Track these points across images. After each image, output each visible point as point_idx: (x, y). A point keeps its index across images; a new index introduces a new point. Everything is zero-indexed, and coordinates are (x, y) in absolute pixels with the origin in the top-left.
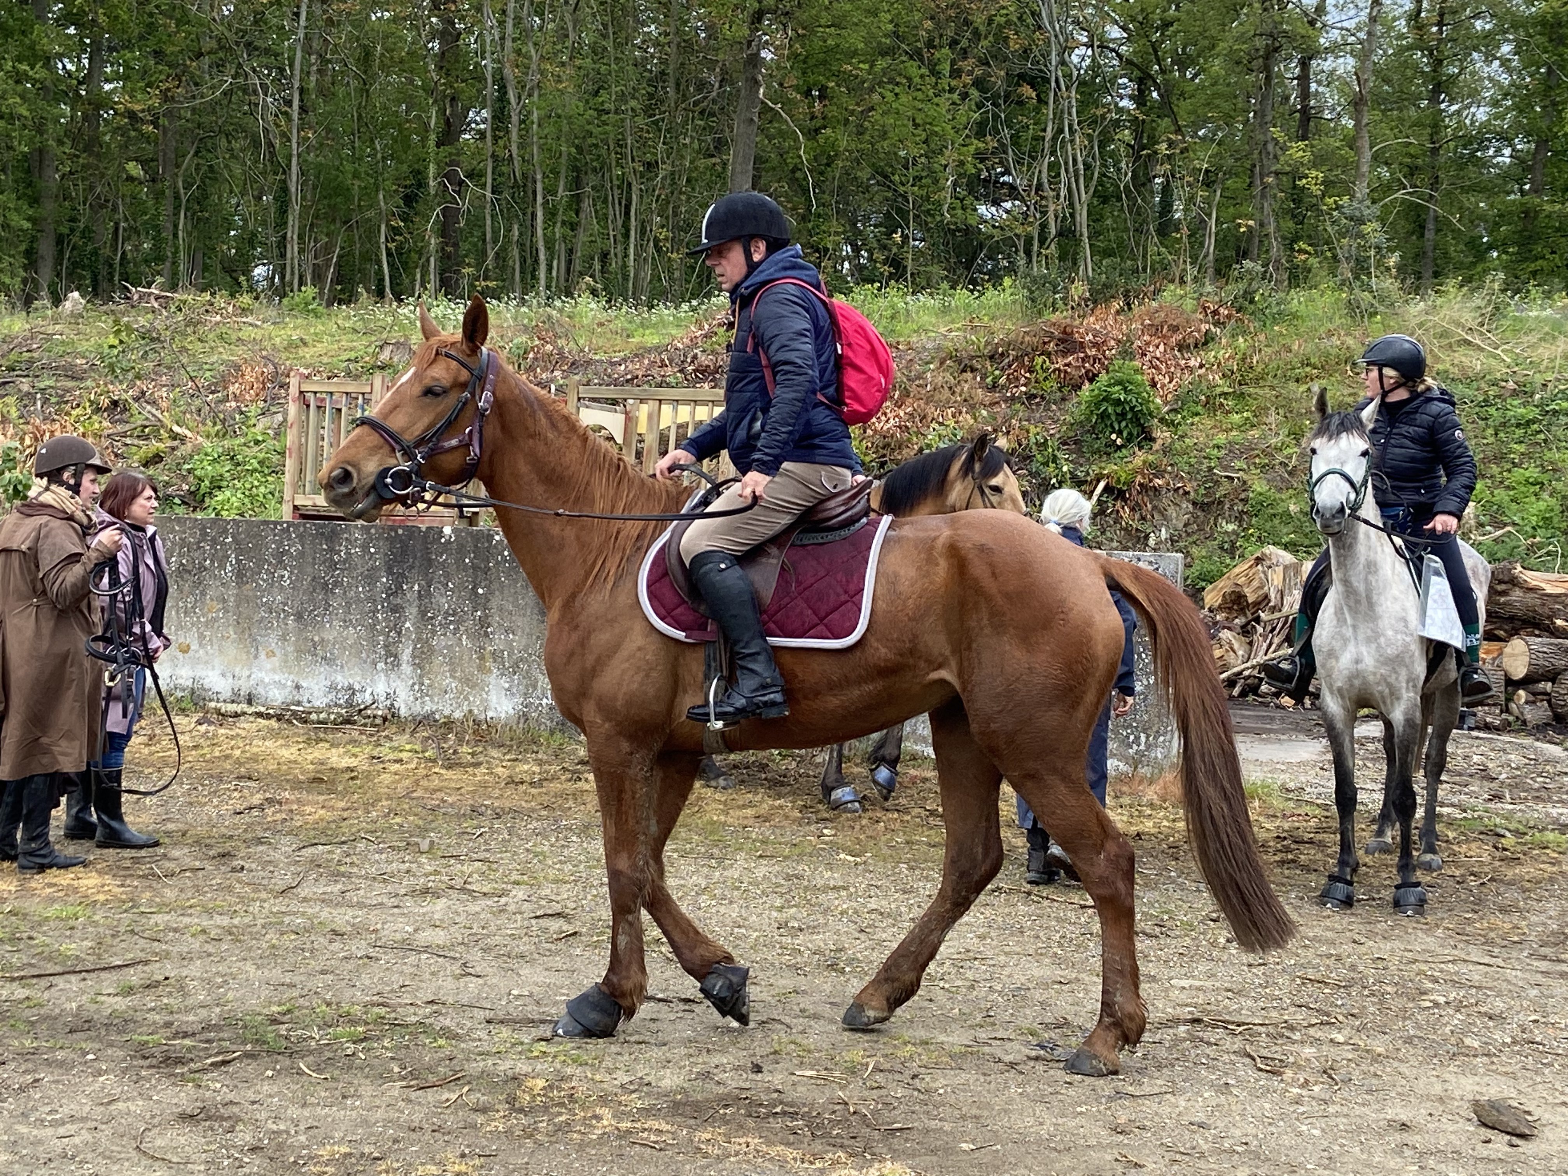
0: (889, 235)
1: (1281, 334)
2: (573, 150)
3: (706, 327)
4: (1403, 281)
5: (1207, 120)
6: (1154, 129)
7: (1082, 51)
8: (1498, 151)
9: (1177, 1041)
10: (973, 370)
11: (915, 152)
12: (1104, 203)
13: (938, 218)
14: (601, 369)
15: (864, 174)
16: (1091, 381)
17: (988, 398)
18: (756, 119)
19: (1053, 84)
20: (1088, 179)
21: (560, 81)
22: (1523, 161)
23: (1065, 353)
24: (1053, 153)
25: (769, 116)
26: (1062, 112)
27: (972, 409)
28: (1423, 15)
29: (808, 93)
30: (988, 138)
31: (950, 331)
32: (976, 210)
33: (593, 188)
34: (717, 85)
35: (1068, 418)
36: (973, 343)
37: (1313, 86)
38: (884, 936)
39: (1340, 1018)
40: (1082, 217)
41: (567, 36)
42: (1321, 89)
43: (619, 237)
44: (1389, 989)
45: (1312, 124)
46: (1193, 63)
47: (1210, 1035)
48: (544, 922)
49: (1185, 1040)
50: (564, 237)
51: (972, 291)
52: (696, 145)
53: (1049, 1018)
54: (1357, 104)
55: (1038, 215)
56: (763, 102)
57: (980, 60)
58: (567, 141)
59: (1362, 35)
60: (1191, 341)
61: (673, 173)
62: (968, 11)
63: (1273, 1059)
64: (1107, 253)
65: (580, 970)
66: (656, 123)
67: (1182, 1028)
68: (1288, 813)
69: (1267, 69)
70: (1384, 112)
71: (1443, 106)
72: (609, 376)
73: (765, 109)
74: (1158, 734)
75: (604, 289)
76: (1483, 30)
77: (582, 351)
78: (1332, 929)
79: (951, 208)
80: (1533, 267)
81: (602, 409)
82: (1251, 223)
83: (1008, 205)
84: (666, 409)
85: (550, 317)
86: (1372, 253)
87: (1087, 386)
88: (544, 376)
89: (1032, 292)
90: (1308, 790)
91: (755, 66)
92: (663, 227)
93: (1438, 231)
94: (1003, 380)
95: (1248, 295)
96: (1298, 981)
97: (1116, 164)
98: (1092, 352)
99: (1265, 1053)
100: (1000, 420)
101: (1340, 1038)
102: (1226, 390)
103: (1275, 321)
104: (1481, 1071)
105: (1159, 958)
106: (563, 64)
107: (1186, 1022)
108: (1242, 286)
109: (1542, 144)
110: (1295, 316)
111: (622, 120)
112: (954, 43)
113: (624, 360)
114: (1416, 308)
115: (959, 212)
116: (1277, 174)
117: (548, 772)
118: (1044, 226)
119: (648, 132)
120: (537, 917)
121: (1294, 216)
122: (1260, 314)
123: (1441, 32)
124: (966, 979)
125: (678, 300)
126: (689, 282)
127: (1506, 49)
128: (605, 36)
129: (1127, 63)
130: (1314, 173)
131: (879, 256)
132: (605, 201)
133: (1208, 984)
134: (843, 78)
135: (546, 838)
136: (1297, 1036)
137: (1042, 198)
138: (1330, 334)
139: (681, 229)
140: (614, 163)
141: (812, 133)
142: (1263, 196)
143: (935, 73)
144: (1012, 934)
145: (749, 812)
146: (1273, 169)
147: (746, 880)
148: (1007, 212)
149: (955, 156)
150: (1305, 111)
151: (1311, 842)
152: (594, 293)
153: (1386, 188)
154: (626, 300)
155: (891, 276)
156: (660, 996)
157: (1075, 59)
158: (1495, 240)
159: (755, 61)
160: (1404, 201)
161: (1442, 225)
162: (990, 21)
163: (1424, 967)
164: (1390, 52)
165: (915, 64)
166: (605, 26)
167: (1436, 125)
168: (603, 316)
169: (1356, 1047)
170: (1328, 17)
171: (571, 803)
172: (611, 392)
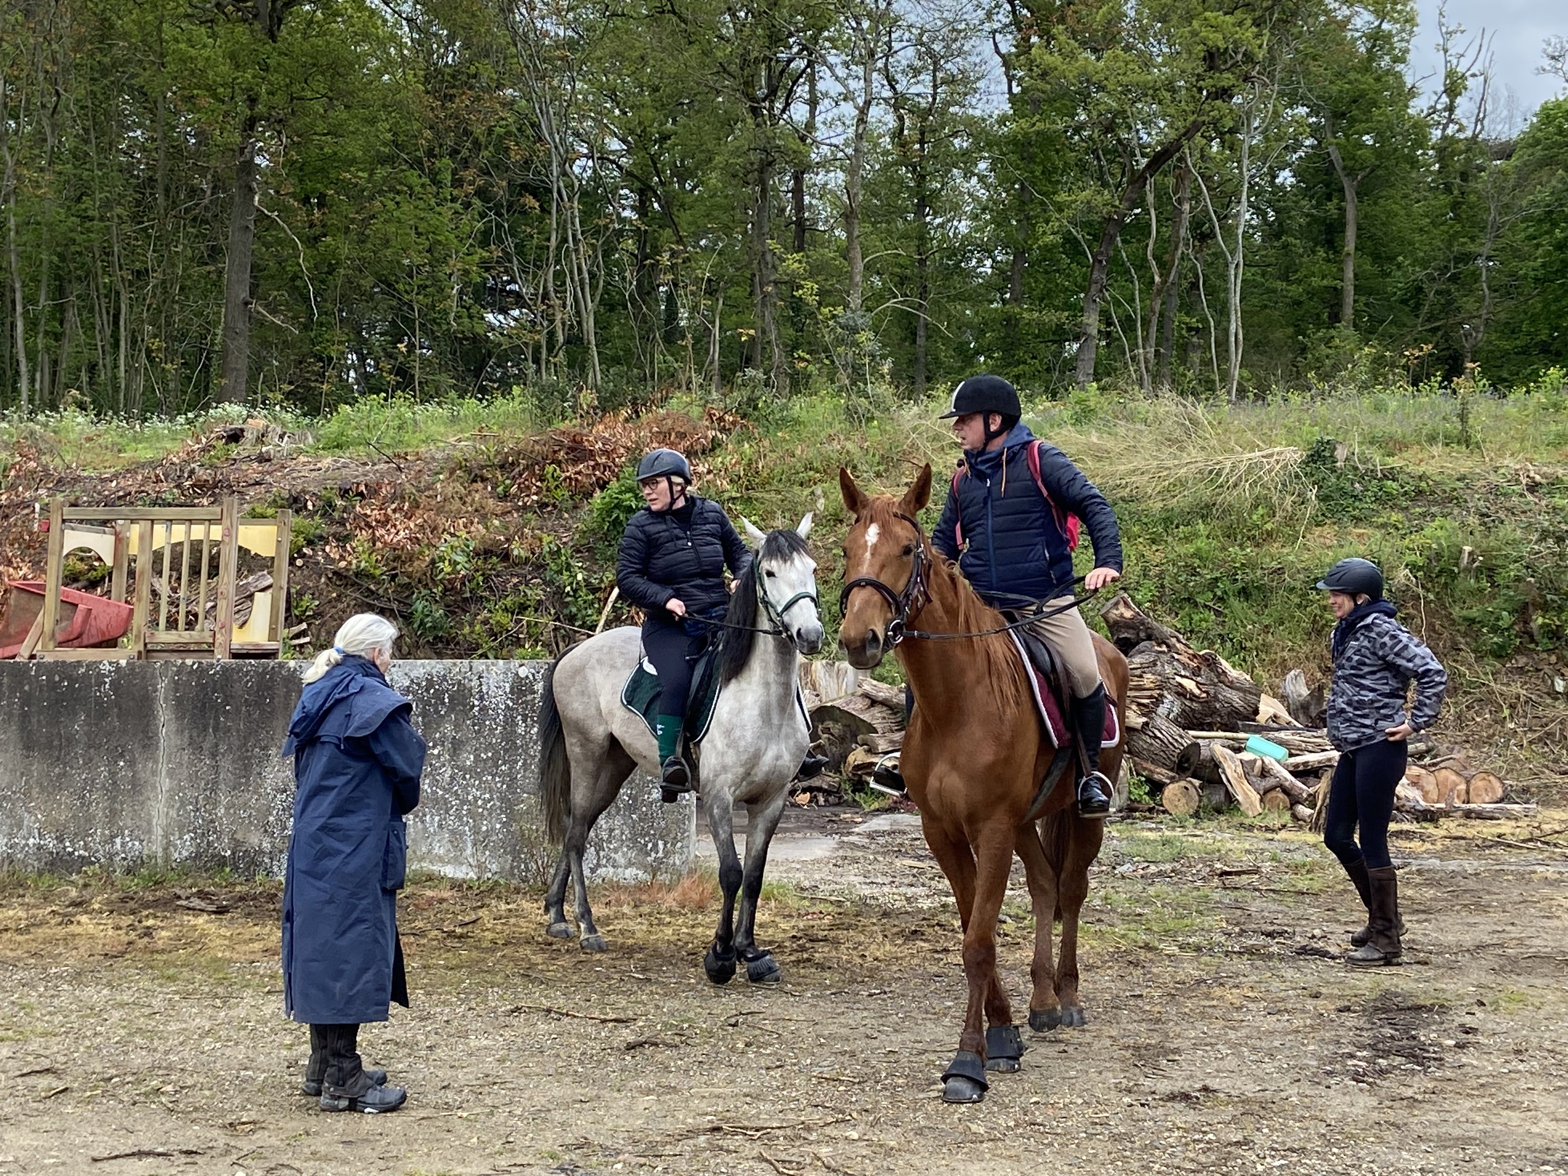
0: (394, 344)
1: (785, 440)
2: (55, 259)
3: (204, 440)
4: (897, 387)
5: (706, 232)
6: (656, 239)
7: (582, 162)
8: (980, 261)
9: (697, 1152)
10: (484, 480)
11: (418, 260)
12: (611, 310)
13: (445, 327)
14: (89, 486)
15: (367, 282)
16: (602, 488)
17: (500, 506)
18: (252, 227)
19: (555, 195)
20: (594, 287)
21: (39, 187)
22: (1003, 272)
23: (575, 462)
24: (558, 262)
25: (266, 223)
26: (565, 221)
27: (484, 519)
28: (906, 132)
29: (306, 201)
30: (493, 247)
31: (460, 440)
32: (483, 318)
33: (78, 297)
34: (209, 192)
35: (581, 526)
36: (483, 453)
37: (807, 199)
38: (400, 1066)
39: (855, 1115)
40: (590, 324)
41: (45, 140)
42: (814, 202)
43: (107, 347)
44: (900, 1081)
45: (807, 235)
46: (692, 175)
47: (729, 1143)
48: (31, 1080)
49: (705, 1150)
50: (48, 349)
51: (480, 400)
52: (189, 252)
53: (570, 1139)
54: (848, 217)
55: (545, 323)
56: (258, 210)
57: (481, 170)
58: (48, 248)
59: (850, 151)
60: (698, 447)
61: (164, 282)
62: (467, 121)
63: (790, 1162)
64: (616, 361)
65: (71, 1130)
66: (145, 230)
67: (702, 1138)
68: (803, 912)
69: (763, 183)
70: (874, 224)
71: (928, 219)
72: (99, 493)
73: (262, 217)
74: (675, 841)
75: (93, 402)
76: (961, 148)
77: (68, 467)
78: (847, 1026)
79: (458, 317)
80: (1016, 371)
81: (89, 531)
82: (752, 332)
83: (516, 313)
84: (159, 529)
85: (32, 433)
86: (867, 360)
87: (598, 494)
88: (27, 494)
89: (541, 401)
90: (822, 887)
91: (249, 174)
92: (155, 336)
93: (928, 337)
94: (514, 490)
95: (752, 402)
96: (814, 1081)
97: (622, 271)
98: (603, 460)
99: (783, 1156)
100: (512, 529)
101: (855, 1135)
102: (734, 494)
103: (778, 427)
104: (987, 1156)
105: (679, 1068)
106: (42, 170)
107: (705, 1131)
108: (746, 393)
109: (1019, 255)
110: (797, 422)
111: (108, 228)
112: (454, 153)
113: (115, 476)
114: (911, 412)
115: (466, 320)
116: (776, 283)
117: (34, 917)
118: (551, 334)
119: (137, 239)
120: (22, 1075)
121: (794, 324)
122: (763, 420)
123: (922, 149)
124: (487, 1106)
125: (173, 412)
126: (185, 393)
127: (982, 166)
128: (86, 142)
129: (628, 175)
130: (810, 285)
131: (386, 365)
132: (91, 310)
133: (727, 1091)
134: (343, 187)
135: (34, 988)
136: (813, 1137)
137: (549, 306)
138: (831, 438)
139: (175, 339)
140: (100, 272)
141: (312, 241)
142: (764, 304)
143: (436, 182)
144: (532, 1055)
145: (257, 946)
146: (772, 278)
147: (254, 1018)
148: (515, 320)
149: (459, 265)
150: (800, 223)
151: (825, 939)
152: (82, 407)
153: (879, 297)
154: (116, 413)
155: (398, 386)
156: (160, 1150)
157: (577, 170)
158: (981, 346)
159: (249, 167)
160: (895, 309)
161: (932, 332)
162: (490, 131)
163: (933, 1057)
164: (877, 167)
165: (416, 173)
166: (86, 130)
167: (922, 238)
168: (91, 430)
169: (870, 1143)
170: (818, 134)
171: (61, 949)
172: (100, 512)
